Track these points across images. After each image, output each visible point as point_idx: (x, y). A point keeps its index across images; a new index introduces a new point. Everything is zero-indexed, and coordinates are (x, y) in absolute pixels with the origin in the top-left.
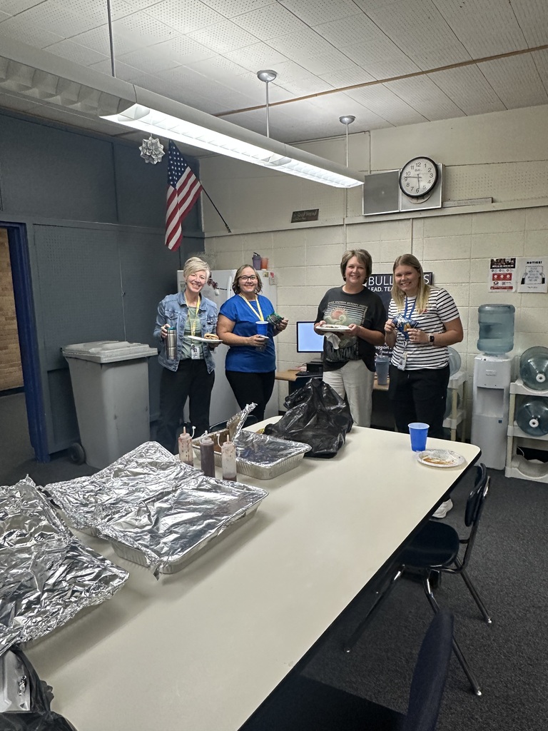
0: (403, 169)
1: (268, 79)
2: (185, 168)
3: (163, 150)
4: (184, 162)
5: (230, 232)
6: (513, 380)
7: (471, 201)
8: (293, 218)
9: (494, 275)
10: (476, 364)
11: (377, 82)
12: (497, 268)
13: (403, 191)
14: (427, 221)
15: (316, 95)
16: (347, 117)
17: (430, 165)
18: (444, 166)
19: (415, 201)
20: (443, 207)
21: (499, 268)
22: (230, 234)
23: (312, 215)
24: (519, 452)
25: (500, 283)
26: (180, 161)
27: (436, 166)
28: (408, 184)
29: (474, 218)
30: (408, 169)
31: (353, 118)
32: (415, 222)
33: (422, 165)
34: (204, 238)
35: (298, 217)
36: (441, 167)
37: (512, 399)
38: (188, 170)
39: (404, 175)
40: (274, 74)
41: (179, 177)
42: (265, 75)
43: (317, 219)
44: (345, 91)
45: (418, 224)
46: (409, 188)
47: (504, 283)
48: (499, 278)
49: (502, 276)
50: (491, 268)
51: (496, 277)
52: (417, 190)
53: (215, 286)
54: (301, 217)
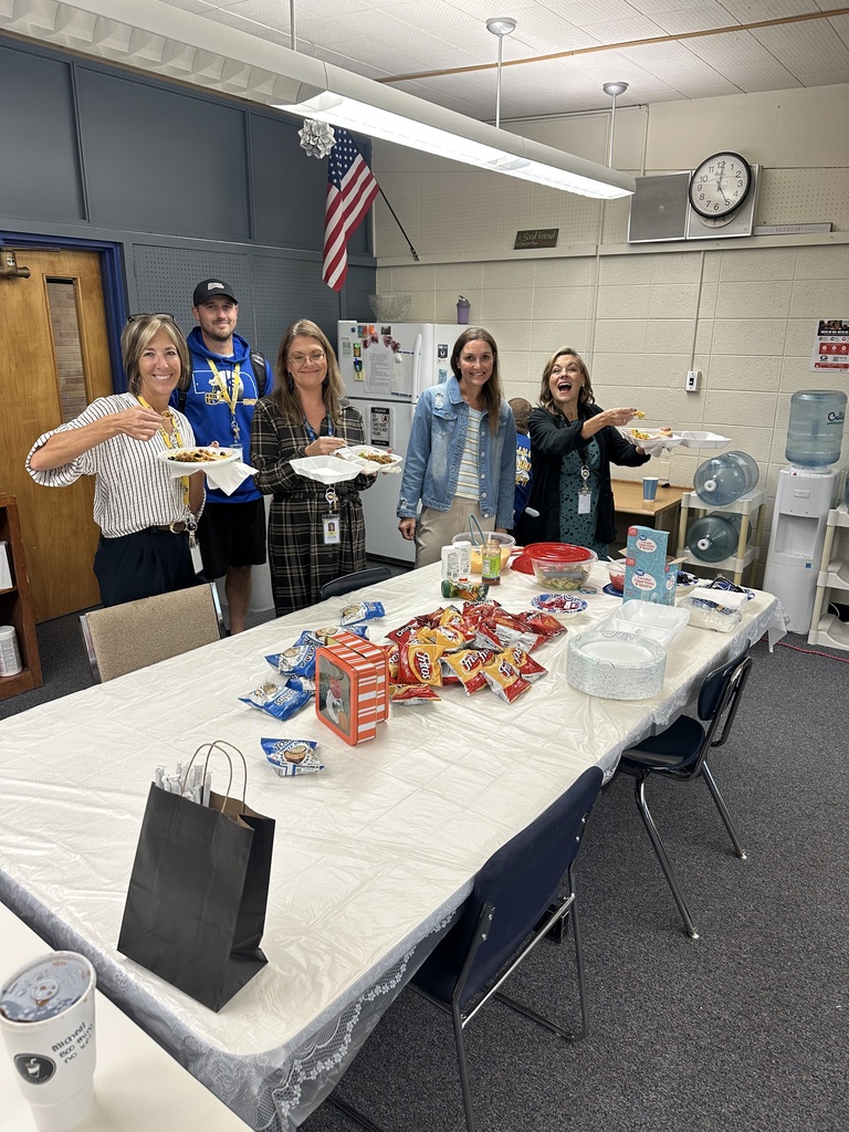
0: (697, 171)
1: (503, 32)
2: (355, 156)
3: (334, 136)
4: (353, 146)
5: (417, 259)
6: (833, 507)
7: (798, 228)
8: (517, 241)
9: (822, 345)
10: (781, 478)
11: (671, 38)
12: (828, 335)
13: (693, 206)
14: (727, 256)
15: (572, 53)
16: (614, 84)
17: (740, 166)
18: (762, 169)
19: (710, 224)
20: (753, 235)
21: (831, 334)
22: (417, 263)
23: (547, 238)
24: (831, 610)
25: (830, 359)
26: (348, 146)
27: (748, 168)
28: (702, 197)
29: (801, 254)
30: (705, 171)
31: (624, 86)
32: (708, 256)
33: (728, 166)
34: (375, 268)
35: (526, 240)
36: (756, 169)
37: (830, 532)
38: (359, 159)
39: (697, 179)
40: (512, 23)
41: (345, 172)
42: (498, 25)
43: (554, 246)
44: (618, 50)
45: (710, 259)
46: (704, 202)
47: (835, 359)
48: (829, 351)
49: (834, 348)
50: (819, 334)
51: (825, 348)
52: (716, 207)
53: (396, 348)
54: (530, 241)
